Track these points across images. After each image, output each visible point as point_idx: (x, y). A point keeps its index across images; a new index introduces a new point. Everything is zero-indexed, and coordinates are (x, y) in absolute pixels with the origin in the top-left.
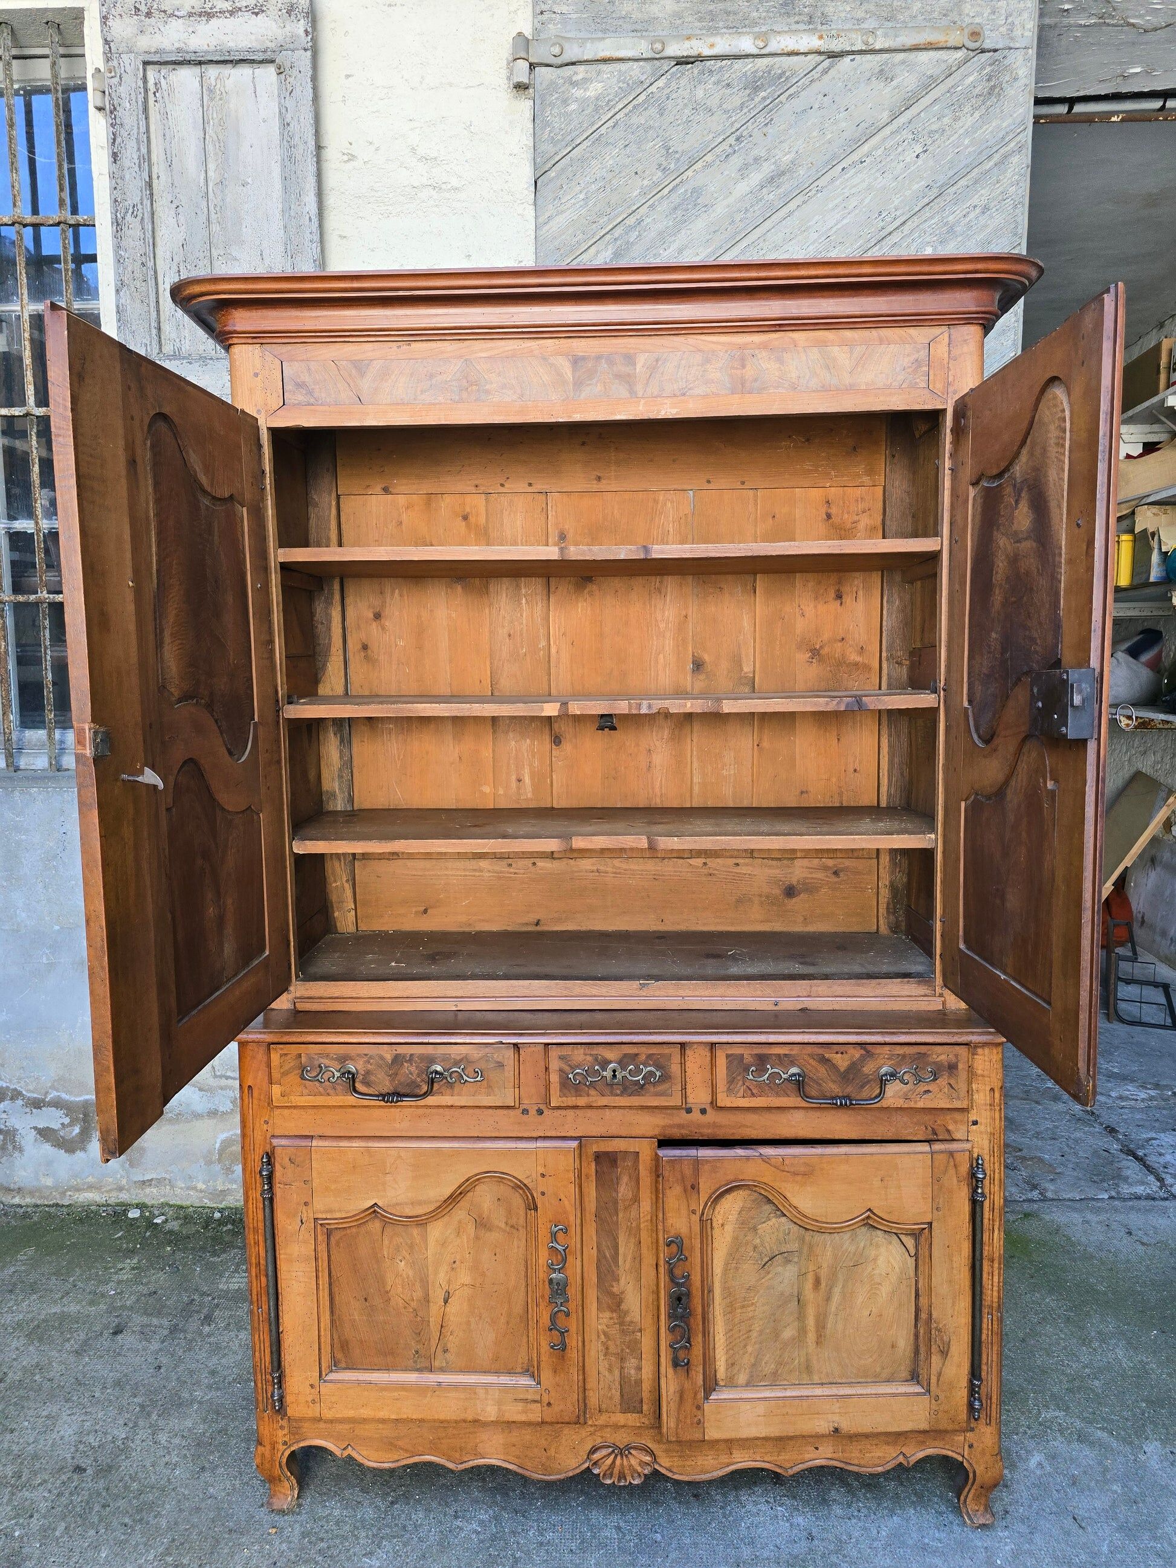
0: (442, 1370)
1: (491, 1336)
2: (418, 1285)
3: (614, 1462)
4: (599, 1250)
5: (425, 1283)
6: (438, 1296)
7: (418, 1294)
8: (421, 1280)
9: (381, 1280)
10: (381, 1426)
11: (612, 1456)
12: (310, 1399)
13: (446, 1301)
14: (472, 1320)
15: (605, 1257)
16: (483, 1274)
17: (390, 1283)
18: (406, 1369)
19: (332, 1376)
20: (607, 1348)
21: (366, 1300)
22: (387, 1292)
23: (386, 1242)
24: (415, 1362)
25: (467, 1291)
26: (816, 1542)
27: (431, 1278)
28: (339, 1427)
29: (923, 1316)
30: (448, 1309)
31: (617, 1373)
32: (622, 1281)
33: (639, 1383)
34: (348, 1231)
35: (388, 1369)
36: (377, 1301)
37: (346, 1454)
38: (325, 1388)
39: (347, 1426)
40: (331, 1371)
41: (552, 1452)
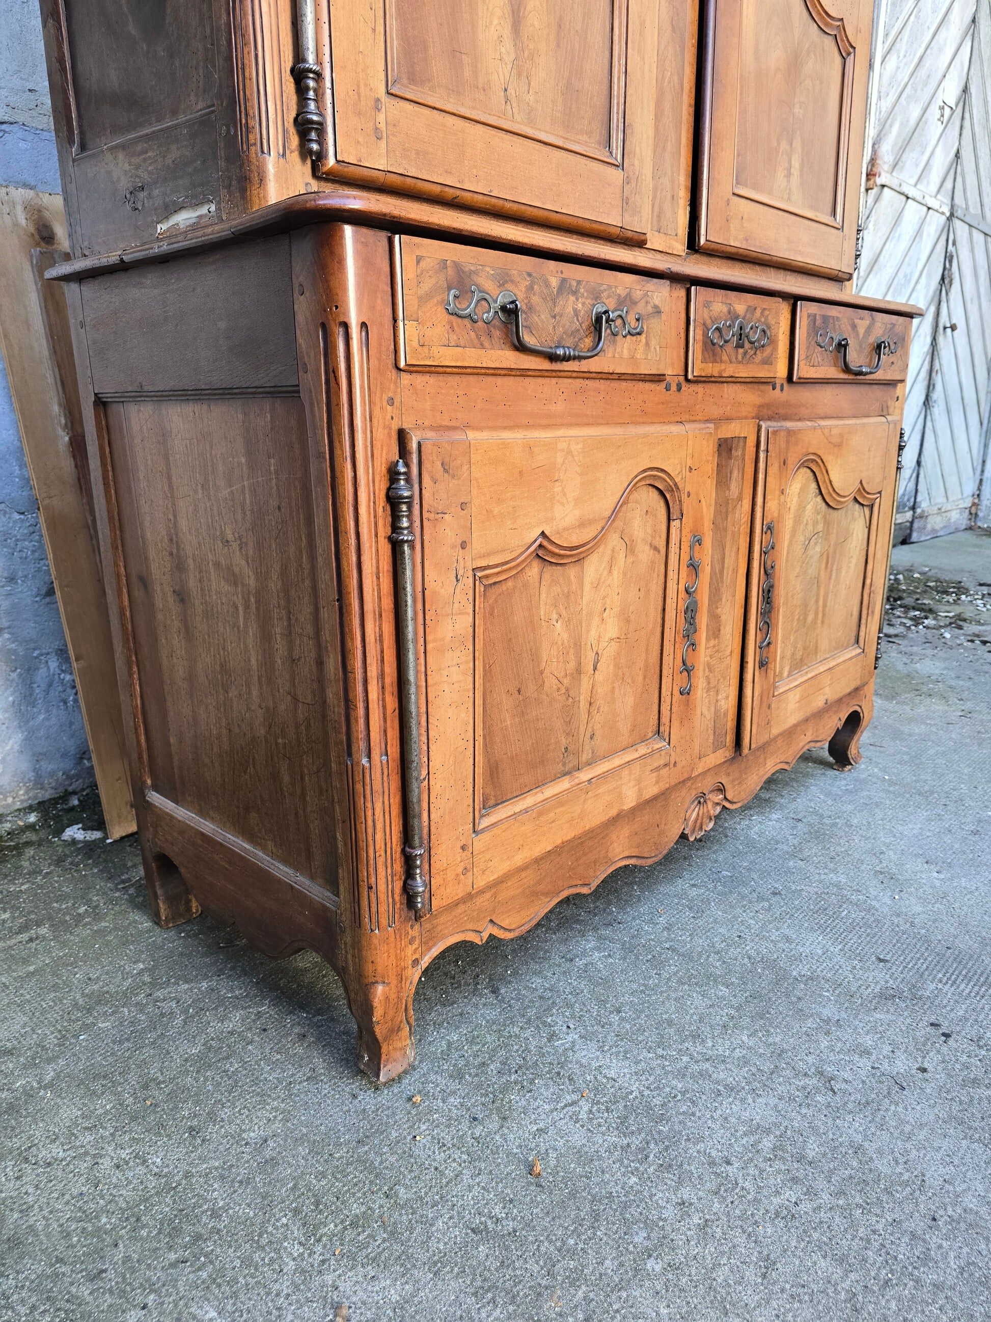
0: (589, 764)
1: (630, 701)
2: (572, 651)
3: (698, 814)
4: (712, 566)
5: (578, 645)
6: (589, 659)
7: (572, 665)
8: (575, 644)
9: (535, 657)
10: (523, 874)
11: (697, 809)
12: (460, 870)
13: (595, 669)
14: (616, 685)
15: (715, 574)
16: (628, 621)
17: (545, 659)
18: (555, 779)
19: (485, 823)
20: (709, 683)
21: (519, 691)
22: (542, 673)
23: (543, 596)
24: (564, 765)
25: (614, 646)
26: (804, 820)
27: (584, 636)
28: (479, 901)
29: (868, 581)
30: (596, 677)
31: (713, 709)
32: (724, 600)
33: (726, 714)
34: (504, 587)
35: (539, 785)
36: (531, 690)
37: (485, 936)
38: (479, 843)
39: (488, 895)
40: (482, 816)
41: (662, 826)
